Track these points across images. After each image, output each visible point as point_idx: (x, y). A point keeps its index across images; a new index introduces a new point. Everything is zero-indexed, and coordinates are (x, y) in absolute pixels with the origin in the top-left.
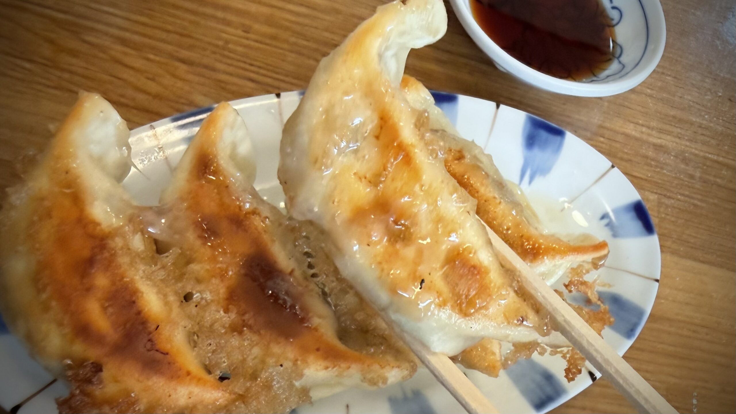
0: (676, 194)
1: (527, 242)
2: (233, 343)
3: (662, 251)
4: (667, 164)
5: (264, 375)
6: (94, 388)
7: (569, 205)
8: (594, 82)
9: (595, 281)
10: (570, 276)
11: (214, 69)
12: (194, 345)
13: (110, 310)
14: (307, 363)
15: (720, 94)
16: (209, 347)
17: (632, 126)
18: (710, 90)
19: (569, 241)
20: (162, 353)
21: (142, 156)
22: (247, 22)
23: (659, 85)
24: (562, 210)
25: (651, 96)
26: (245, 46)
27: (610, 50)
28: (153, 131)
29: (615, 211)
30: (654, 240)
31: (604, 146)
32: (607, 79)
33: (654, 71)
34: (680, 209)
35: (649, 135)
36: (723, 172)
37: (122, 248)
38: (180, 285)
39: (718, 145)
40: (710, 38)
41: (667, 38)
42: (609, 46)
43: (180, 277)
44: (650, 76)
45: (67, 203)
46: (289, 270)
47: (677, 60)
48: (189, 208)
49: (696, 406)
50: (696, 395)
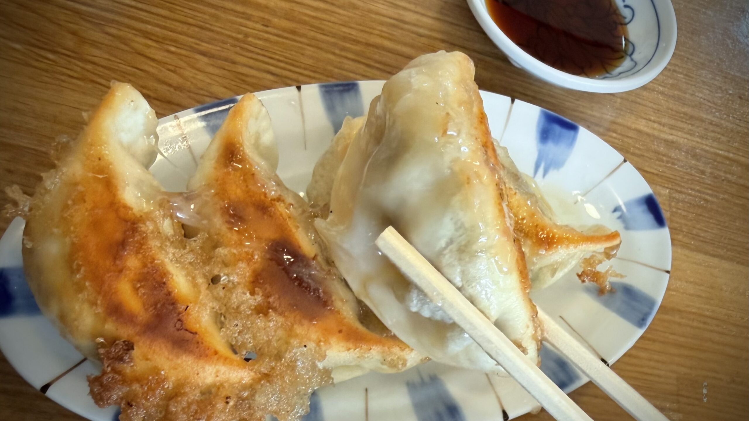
0: (687, 188)
1: (542, 231)
2: (259, 324)
3: (673, 244)
4: (678, 160)
5: (288, 356)
6: (125, 365)
7: (583, 198)
8: (606, 79)
9: (607, 271)
10: (583, 265)
11: (234, 63)
12: (221, 325)
13: (142, 291)
14: (330, 344)
15: (731, 92)
16: (235, 327)
17: (644, 122)
18: (720, 88)
19: (582, 232)
20: (191, 333)
21: (166, 145)
22: (267, 16)
23: (670, 82)
24: (575, 203)
25: (662, 93)
26: (266, 40)
27: (622, 48)
28: (177, 121)
29: (626, 204)
30: (666, 232)
31: (616, 141)
32: (619, 76)
33: (666, 68)
34: (690, 204)
35: (661, 131)
36: (733, 168)
37: (152, 232)
38: (208, 268)
39: (729, 141)
40: (721, 37)
41: (678, 36)
42: (621, 44)
43: (208, 260)
44: (662, 73)
45: (100, 188)
46: (312, 255)
47: (688, 59)
48: (216, 194)
49: (706, 395)
50: (706, 384)
